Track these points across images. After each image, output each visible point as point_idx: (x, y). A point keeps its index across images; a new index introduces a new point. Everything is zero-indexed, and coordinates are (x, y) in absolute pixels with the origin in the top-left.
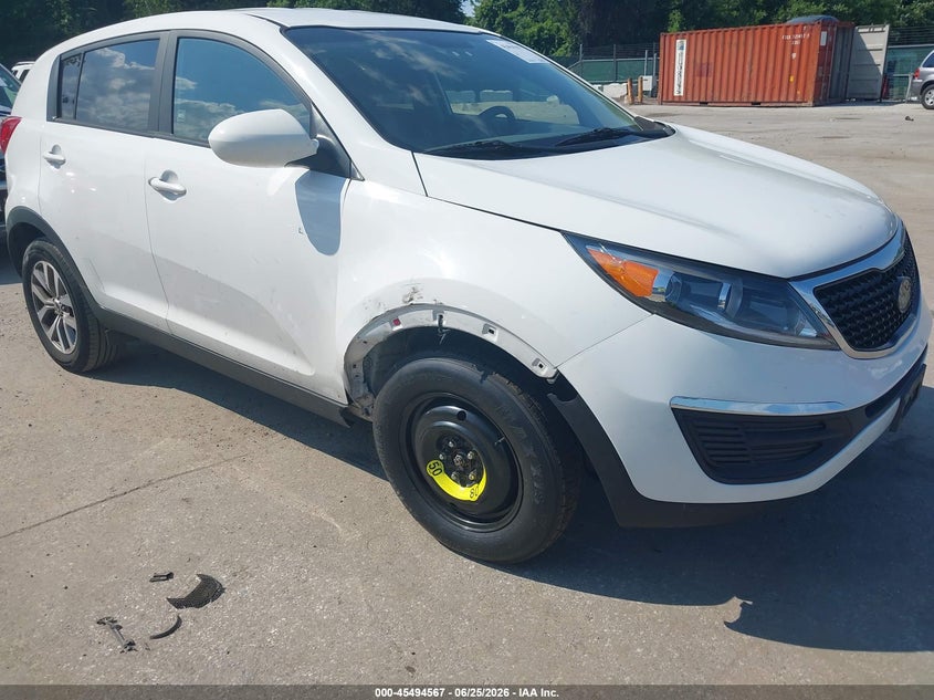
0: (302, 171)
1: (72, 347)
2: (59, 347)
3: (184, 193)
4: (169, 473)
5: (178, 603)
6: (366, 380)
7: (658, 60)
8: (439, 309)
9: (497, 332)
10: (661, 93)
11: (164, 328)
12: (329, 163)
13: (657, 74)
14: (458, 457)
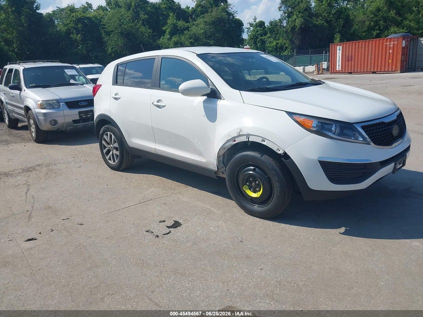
0: (205, 97)
1: (116, 161)
2: (111, 162)
3: (165, 106)
4: (157, 197)
5: (169, 227)
6: (223, 162)
7: (329, 55)
8: (248, 136)
9: (266, 141)
10: (331, 69)
11: (153, 152)
12: (214, 95)
13: (329, 61)
14: (253, 184)
